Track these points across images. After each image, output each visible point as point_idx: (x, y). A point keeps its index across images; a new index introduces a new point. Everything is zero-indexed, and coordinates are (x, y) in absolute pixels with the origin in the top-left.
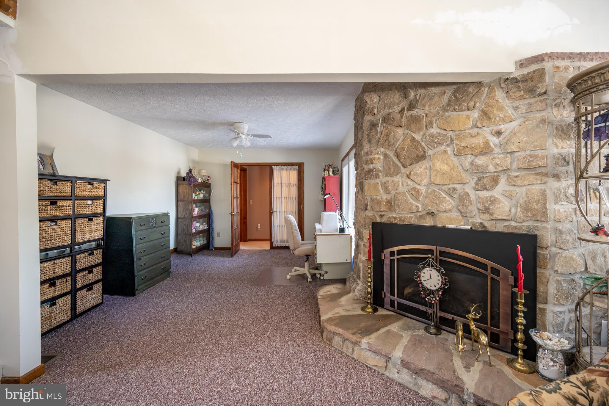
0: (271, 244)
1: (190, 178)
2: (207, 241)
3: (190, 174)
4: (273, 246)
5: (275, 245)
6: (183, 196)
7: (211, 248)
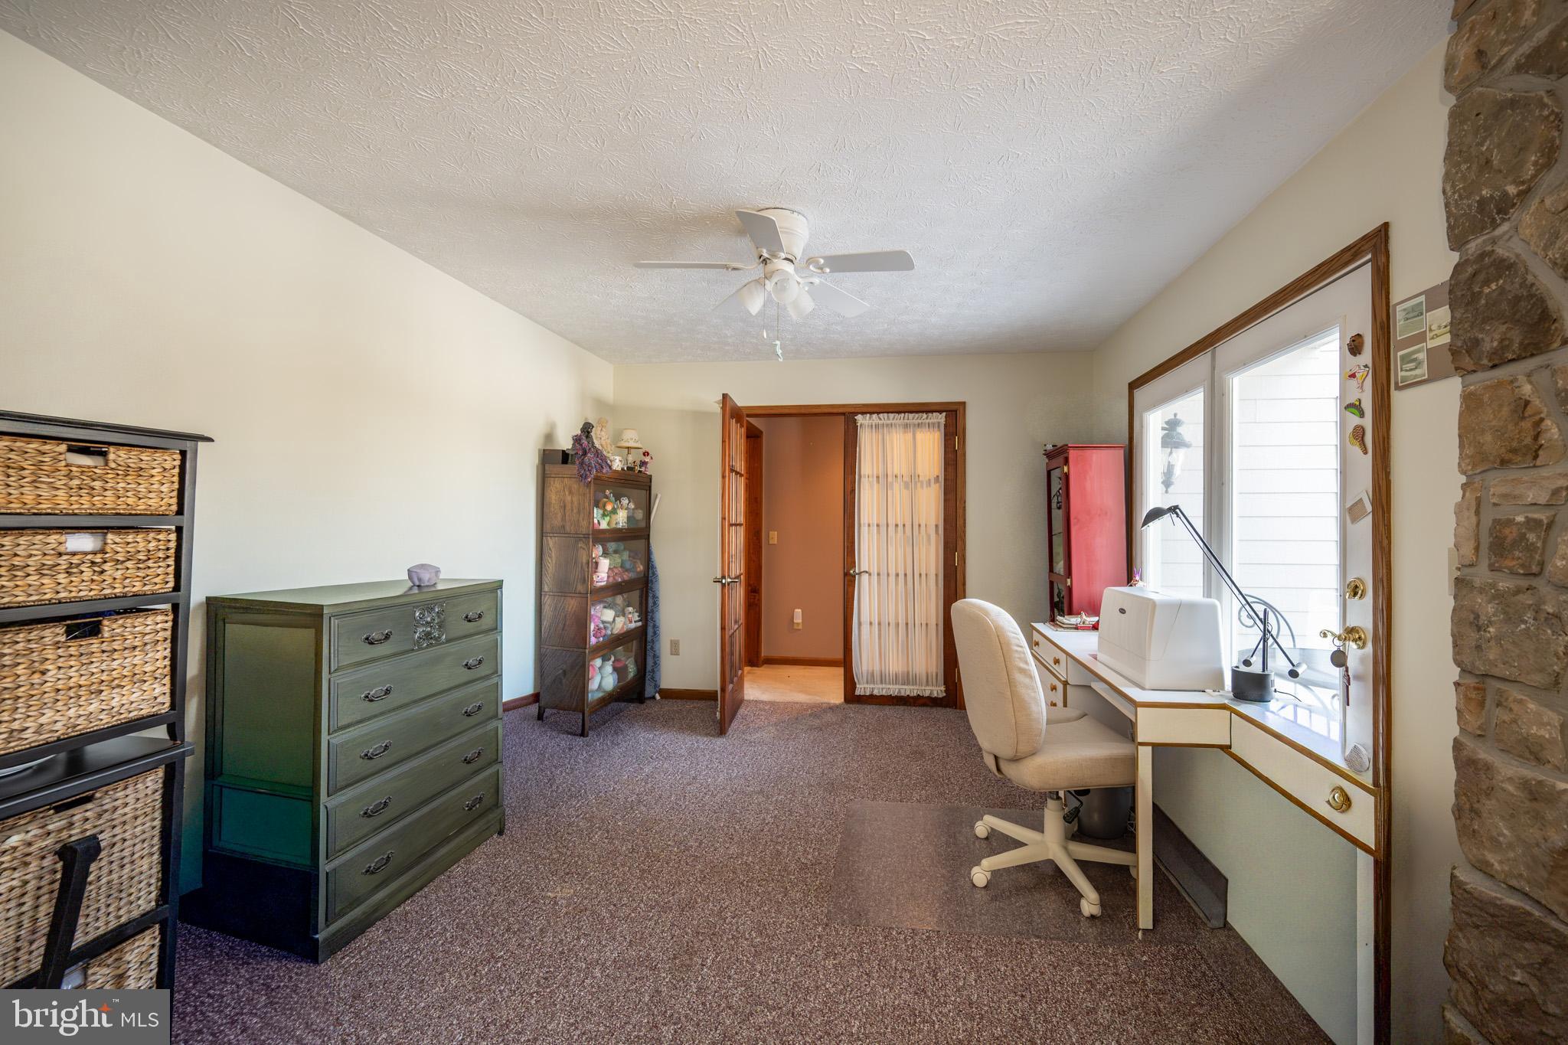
0: (850, 683)
1: (585, 453)
2: (638, 671)
3: (584, 442)
4: (857, 693)
5: (862, 689)
6: (559, 516)
7: (649, 691)
